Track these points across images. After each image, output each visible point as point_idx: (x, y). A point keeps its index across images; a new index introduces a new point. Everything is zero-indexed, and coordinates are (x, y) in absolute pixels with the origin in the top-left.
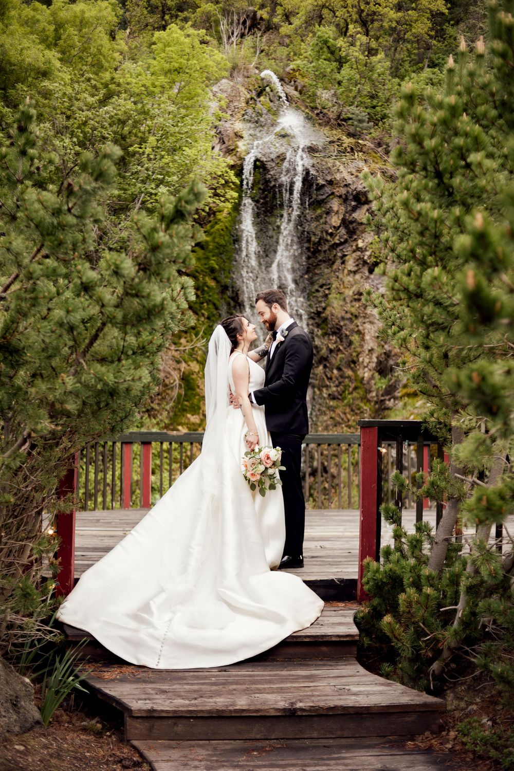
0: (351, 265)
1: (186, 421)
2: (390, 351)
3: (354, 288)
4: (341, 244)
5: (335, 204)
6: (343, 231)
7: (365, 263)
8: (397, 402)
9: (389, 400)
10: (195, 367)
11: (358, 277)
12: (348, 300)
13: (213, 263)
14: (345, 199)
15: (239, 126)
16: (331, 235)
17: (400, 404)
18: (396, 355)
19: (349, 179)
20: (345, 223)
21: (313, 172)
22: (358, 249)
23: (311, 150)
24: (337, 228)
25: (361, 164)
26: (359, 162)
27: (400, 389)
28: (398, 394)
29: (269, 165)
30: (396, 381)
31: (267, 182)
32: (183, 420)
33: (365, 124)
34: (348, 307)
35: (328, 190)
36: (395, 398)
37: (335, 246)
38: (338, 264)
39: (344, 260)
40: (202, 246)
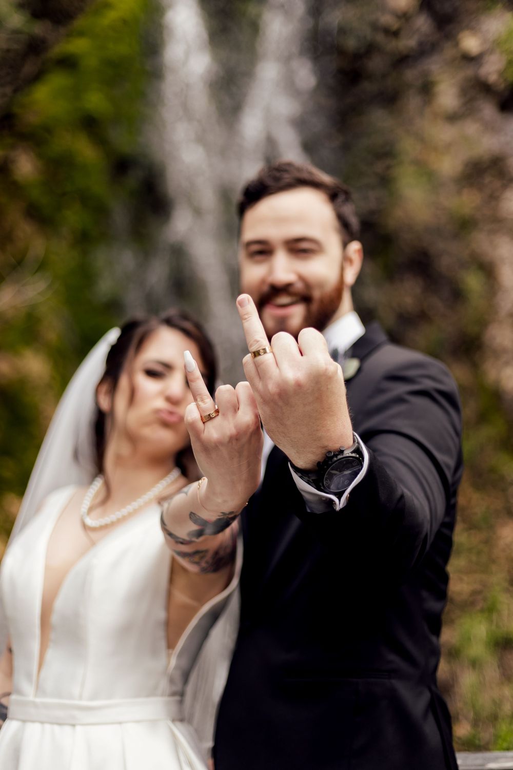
6: (423, 23)
7: (488, 90)
16: (396, 34)
24: (405, 17)
37: (403, 60)
38: (413, 102)
39: (427, 89)
40: (68, 63)
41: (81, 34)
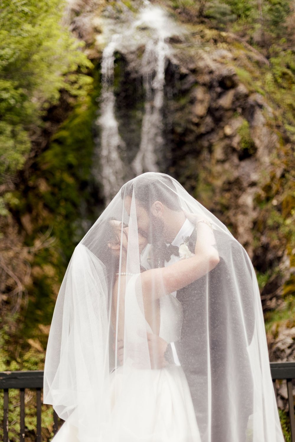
0: (219, 153)
1: (40, 334)
2: (268, 244)
3: (224, 178)
4: (208, 133)
5: (199, 93)
6: (209, 120)
7: (234, 150)
8: (280, 301)
9: (271, 299)
10: (49, 270)
11: (227, 166)
12: (218, 191)
13: (71, 158)
14: (209, 87)
15: (98, 21)
16: (197, 125)
17: (284, 304)
18: (275, 247)
19: (213, 66)
20: (211, 111)
21: (175, 61)
22: (226, 137)
23: (173, 41)
24: (202, 117)
25: (225, 53)
26: (223, 51)
27: (282, 287)
28: (281, 292)
29: (130, 57)
30: (277, 278)
31: (128, 74)
32: (35, 332)
33: (228, 18)
34: (218, 198)
35: (191, 78)
36: (278, 298)
37: (201, 136)
38: (205, 154)
39: (210, 150)
40: (60, 142)
41: (64, 128)
